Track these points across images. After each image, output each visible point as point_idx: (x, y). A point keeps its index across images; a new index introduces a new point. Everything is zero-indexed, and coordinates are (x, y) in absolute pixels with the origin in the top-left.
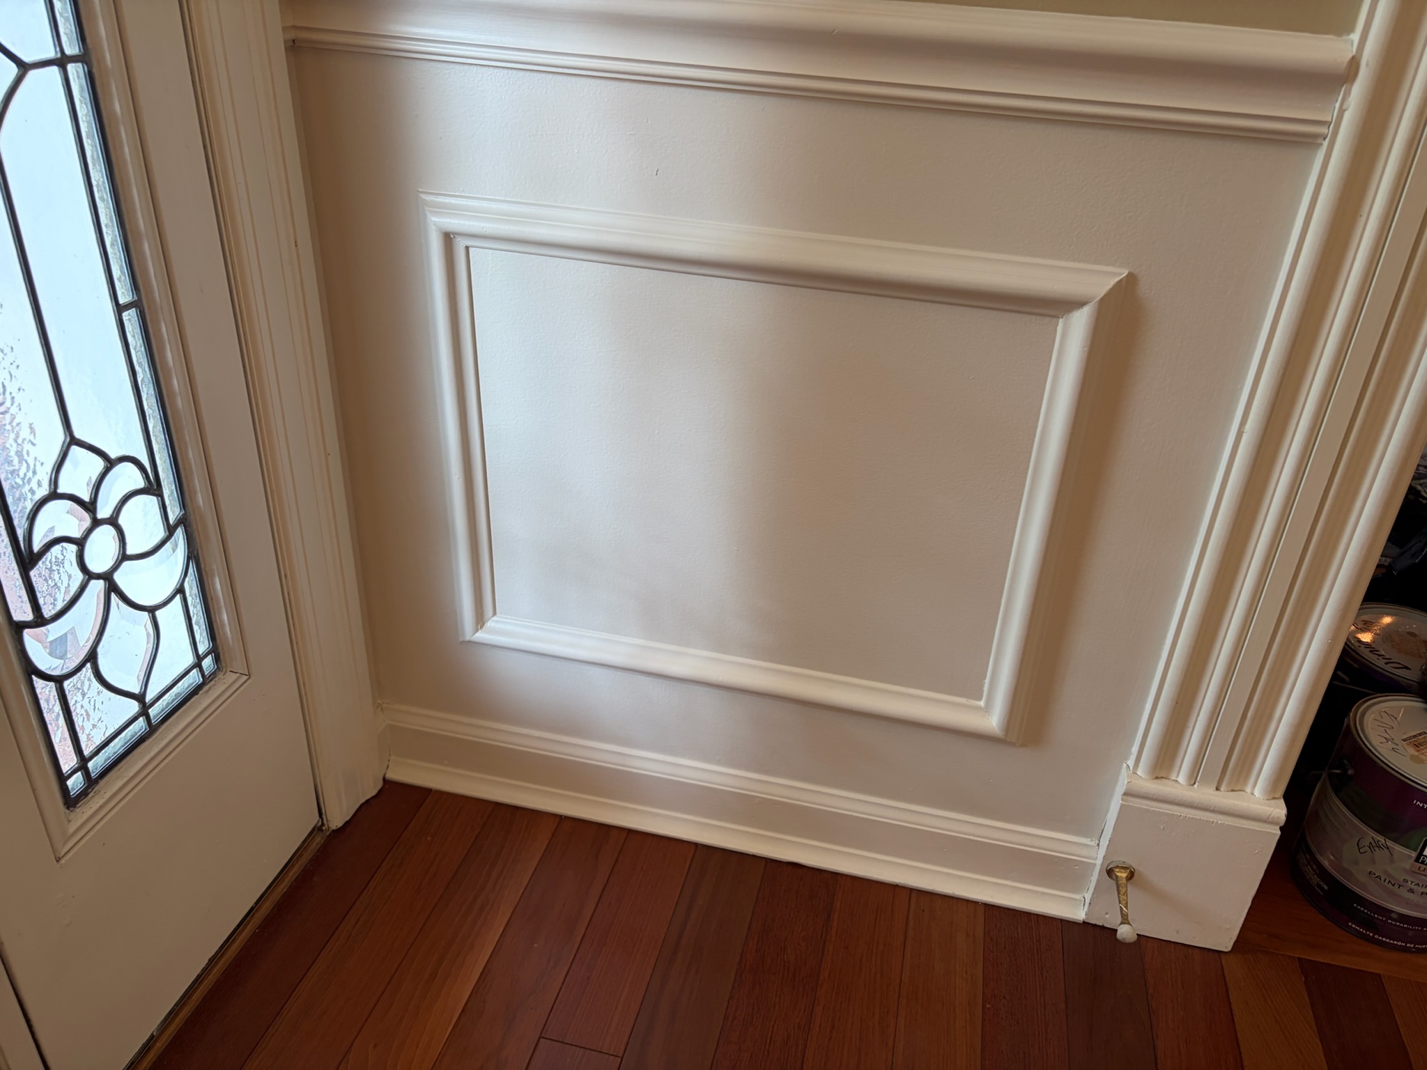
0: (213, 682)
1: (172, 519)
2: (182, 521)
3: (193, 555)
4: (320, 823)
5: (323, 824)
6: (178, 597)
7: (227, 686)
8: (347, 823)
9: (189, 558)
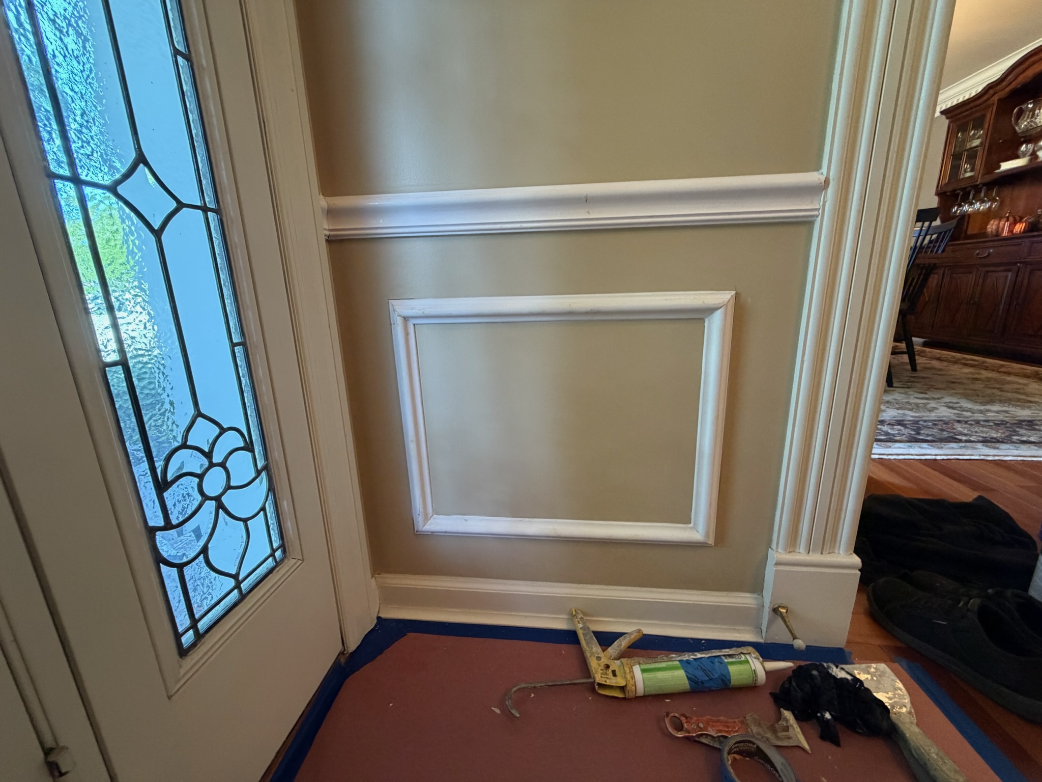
0: (281, 566)
1: (260, 466)
2: (266, 468)
3: (271, 489)
4: (343, 650)
5: (344, 650)
6: (262, 512)
7: (290, 567)
8: (358, 647)
9: (269, 490)
